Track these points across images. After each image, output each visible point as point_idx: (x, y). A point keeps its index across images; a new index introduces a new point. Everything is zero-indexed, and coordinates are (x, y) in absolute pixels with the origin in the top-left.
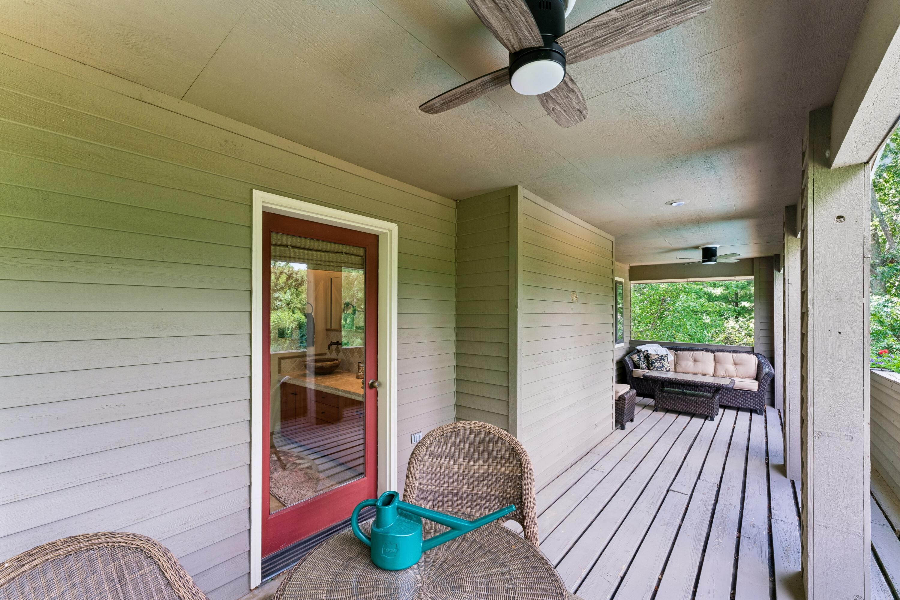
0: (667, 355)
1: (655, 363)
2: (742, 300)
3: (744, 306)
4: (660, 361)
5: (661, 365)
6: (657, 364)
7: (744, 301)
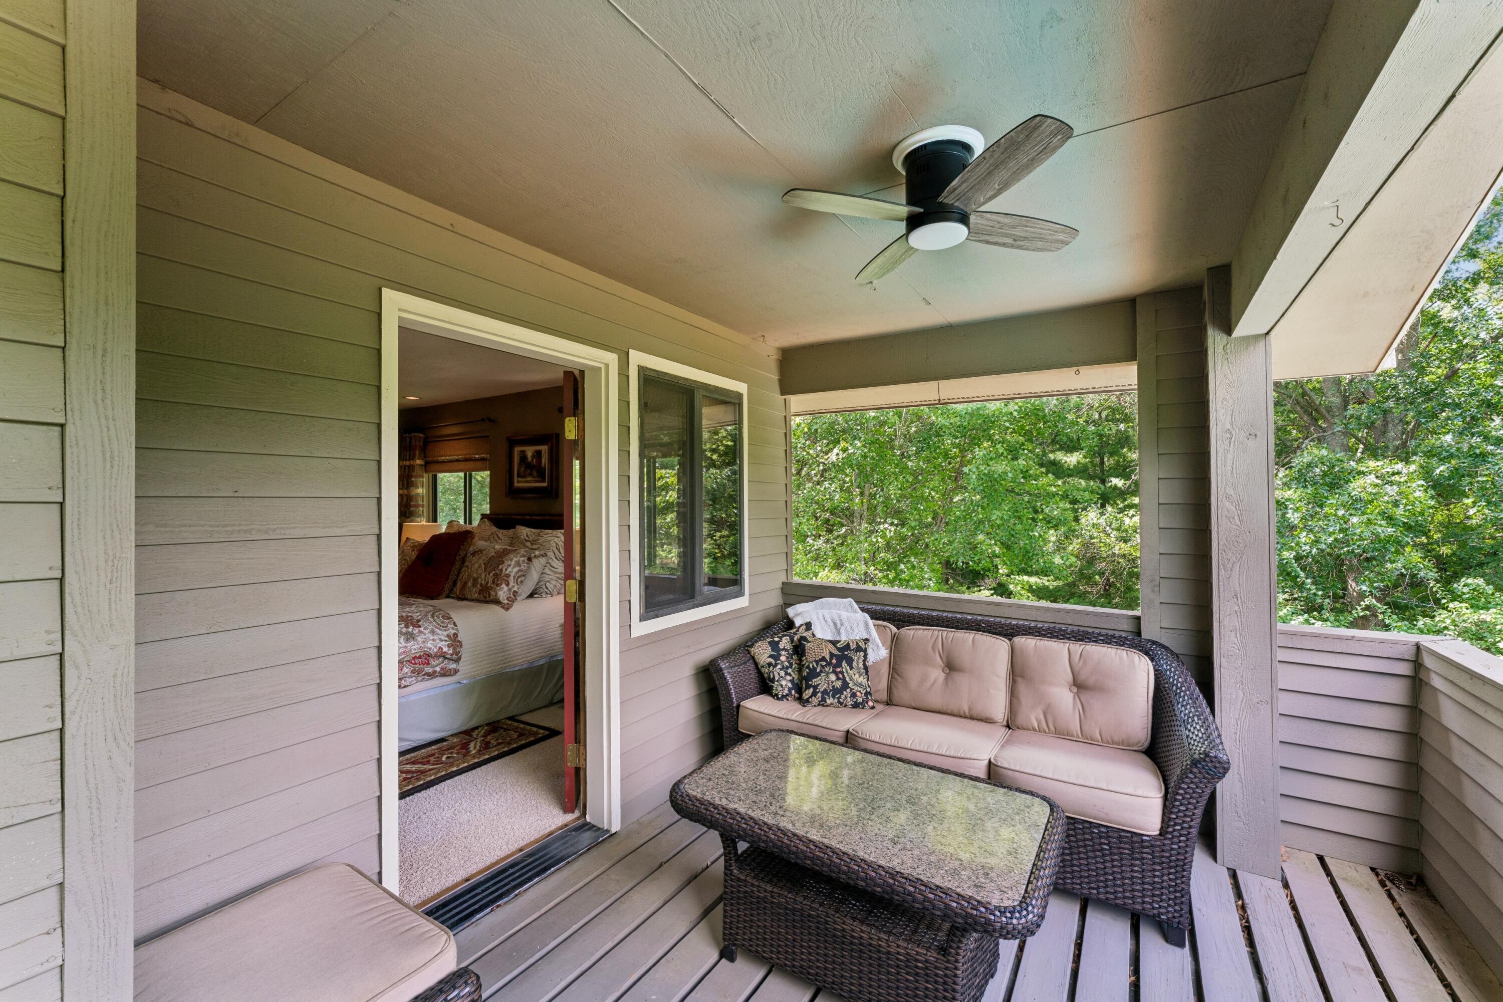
0: (866, 641)
1: (818, 675)
2: (1111, 476)
3: (1116, 485)
4: (835, 666)
5: (838, 684)
6: (826, 681)
7: (1117, 477)
